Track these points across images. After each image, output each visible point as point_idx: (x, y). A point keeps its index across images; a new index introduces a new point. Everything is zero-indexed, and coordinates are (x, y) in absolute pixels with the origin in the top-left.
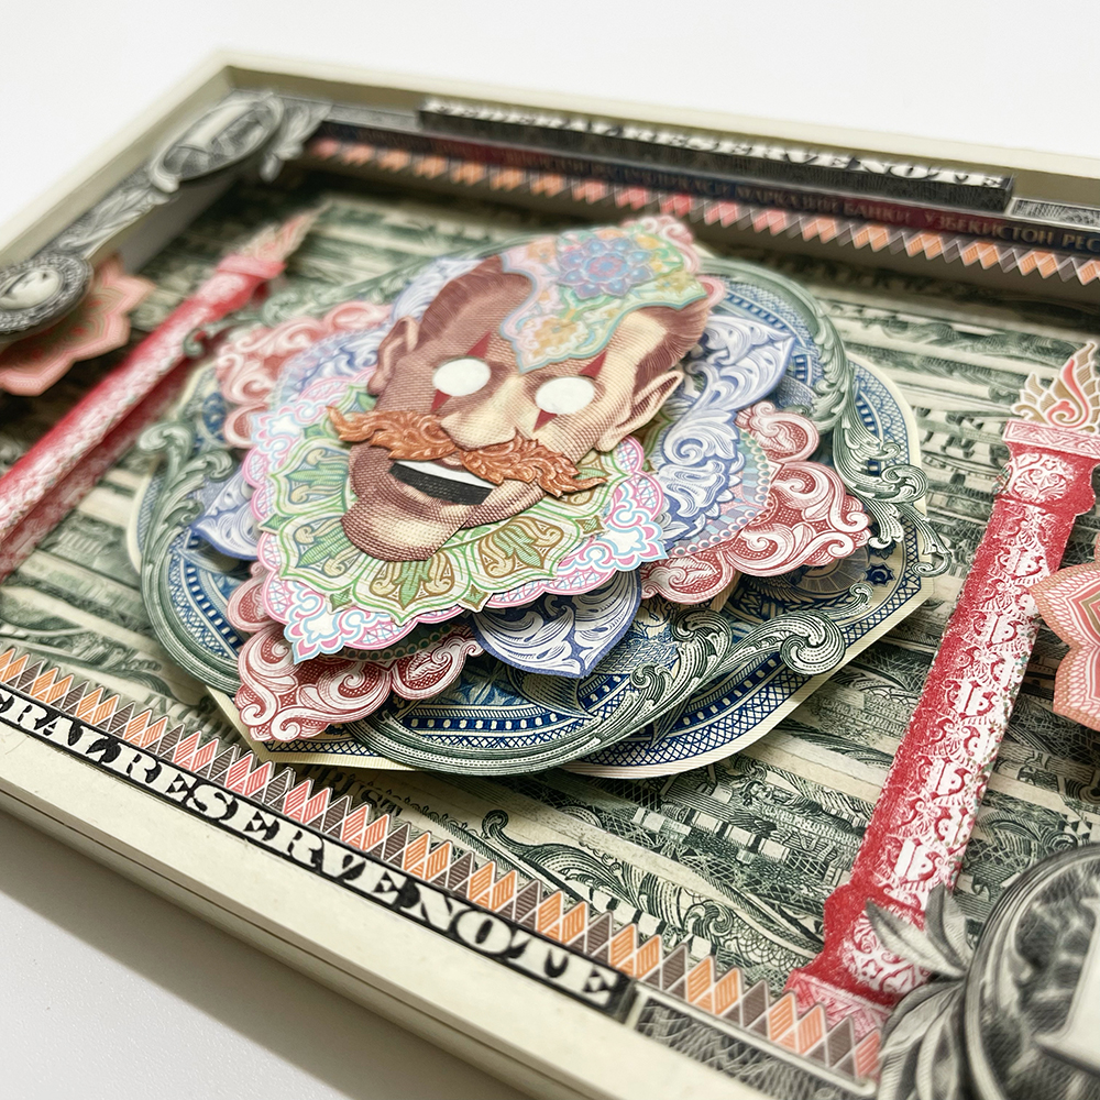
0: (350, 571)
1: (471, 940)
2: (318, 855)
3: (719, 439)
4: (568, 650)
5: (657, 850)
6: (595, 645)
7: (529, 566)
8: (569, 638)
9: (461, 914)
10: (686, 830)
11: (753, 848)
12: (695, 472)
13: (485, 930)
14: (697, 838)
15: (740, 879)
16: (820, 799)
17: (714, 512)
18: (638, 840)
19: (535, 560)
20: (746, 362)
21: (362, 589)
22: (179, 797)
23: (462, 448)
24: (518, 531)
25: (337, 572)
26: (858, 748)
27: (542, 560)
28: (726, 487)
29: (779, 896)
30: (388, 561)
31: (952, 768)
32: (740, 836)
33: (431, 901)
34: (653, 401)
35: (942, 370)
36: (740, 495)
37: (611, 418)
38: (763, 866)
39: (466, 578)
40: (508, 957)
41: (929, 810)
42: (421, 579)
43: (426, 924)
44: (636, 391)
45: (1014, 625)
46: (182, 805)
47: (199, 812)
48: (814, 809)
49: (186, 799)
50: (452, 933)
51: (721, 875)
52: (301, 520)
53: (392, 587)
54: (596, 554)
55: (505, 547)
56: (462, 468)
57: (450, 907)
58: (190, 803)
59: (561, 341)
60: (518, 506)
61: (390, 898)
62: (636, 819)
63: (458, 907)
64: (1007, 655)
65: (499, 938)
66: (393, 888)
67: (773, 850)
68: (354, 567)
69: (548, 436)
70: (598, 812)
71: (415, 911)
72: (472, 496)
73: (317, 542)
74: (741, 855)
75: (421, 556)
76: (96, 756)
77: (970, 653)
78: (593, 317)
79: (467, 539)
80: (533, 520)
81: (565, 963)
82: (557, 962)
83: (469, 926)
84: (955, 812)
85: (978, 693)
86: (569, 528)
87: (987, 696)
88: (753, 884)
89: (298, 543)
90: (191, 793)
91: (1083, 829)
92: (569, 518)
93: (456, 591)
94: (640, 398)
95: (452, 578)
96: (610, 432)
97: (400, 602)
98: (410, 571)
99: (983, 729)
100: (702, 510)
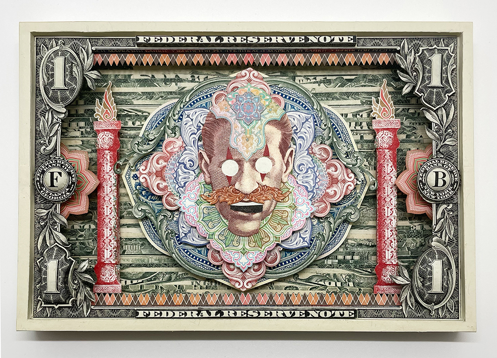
0: (241, 243)
1: (324, 317)
2: (284, 314)
3: (307, 161)
4: (302, 240)
5: (333, 268)
6: (307, 236)
7: (285, 225)
8: (300, 236)
9: (319, 313)
10: (337, 261)
11: (352, 259)
12: (306, 175)
13: (326, 314)
14: (340, 262)
15: (352, 267)
16: (361, 242)
17: (317, 187)
18: (328, 267)
19: (285, 223)
20: (303, 130)
21: (247, 247)
22: (245, 316)
23: (247, 194)
24: (276, 215)
25: (237, 245)
26: (365, 227)
27: (287, 222)
28: (317, 177)
29: (361, 267)
30: (249, 236)
31: (389, 230)
32: (348, 257)
33: (312, 313)
34: (290, 160)
35: (345, 97)
36: (321, 179)
37: (281, 170)
38: (356, 262)
39: (272, 234)
40: (332, 317)
41: (388, 242)
42: (260, 239)
43: (314, 318)
44: (283, 159)
45: (391, 188)
46: (247, 317)
47: (252, 317)
48: (360, 245)
49: (247, 316)
50: (320, 317)
51: (348, 267)
52: (217, 233)
53: (254, 244)
54: (299, 215)
55: (276, 221)
56: (250, 201)
57: (317, 313)
58: (249, 316)
59: (252, 144)
60: (272, 208)
61: (304, 316)
62: (326, 263)
63: (318, 312)
64: (392, 197)
65: (329, 314)
66: (303, 314)
67: (356, 258)
68: (241, 242)
69: (267, 182)
70: (317, 265)
71: (310, 316)
72: (258, 209)
73: (226, 238)
74: (350, 261)
75: (256, 232)
76: (219, 315)
77: (384, 199)
78: (256, 131)
79: (265, 223)
80: (278, 211)
81: (343, 313)
82: (342, 314)
83: (322, 314)
84: (393, 240)
85: (389, 209)
86: (288, 209)
87: (391, 210)
88: (355, 267)
89: (222, 240)
90: (247, 314)
91: (414, 228)
92: (287, 207)
93: (272, 239)
94: (286, 160)
95: (268, 236)
96: (284, 175)
97: (259, 247)
98: (256, 237)
99: (393, 218)
100: (314, 186)
